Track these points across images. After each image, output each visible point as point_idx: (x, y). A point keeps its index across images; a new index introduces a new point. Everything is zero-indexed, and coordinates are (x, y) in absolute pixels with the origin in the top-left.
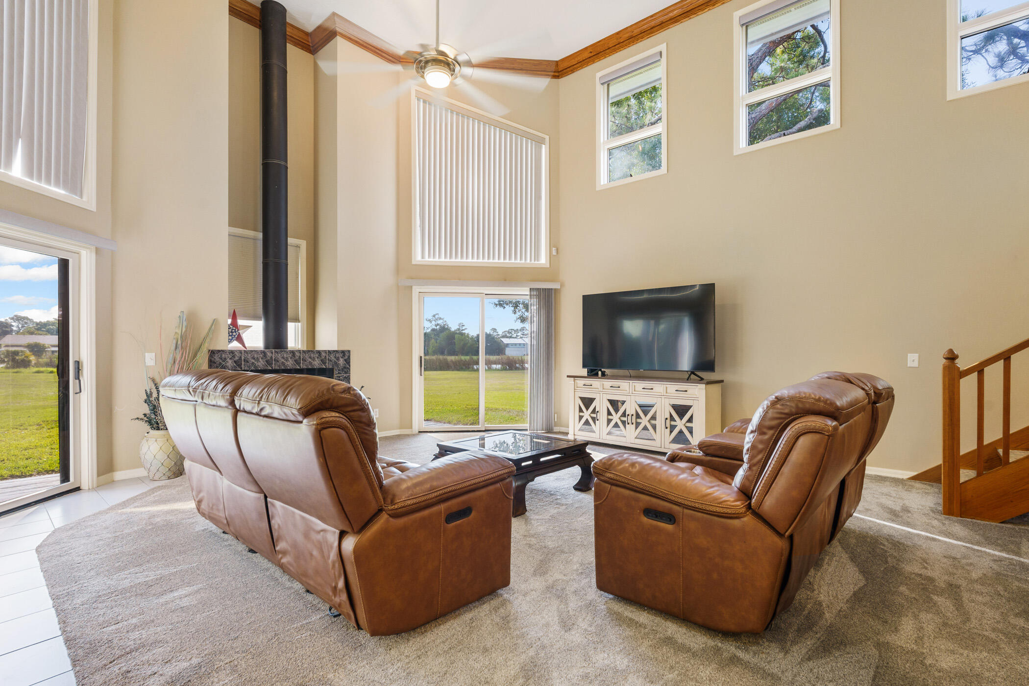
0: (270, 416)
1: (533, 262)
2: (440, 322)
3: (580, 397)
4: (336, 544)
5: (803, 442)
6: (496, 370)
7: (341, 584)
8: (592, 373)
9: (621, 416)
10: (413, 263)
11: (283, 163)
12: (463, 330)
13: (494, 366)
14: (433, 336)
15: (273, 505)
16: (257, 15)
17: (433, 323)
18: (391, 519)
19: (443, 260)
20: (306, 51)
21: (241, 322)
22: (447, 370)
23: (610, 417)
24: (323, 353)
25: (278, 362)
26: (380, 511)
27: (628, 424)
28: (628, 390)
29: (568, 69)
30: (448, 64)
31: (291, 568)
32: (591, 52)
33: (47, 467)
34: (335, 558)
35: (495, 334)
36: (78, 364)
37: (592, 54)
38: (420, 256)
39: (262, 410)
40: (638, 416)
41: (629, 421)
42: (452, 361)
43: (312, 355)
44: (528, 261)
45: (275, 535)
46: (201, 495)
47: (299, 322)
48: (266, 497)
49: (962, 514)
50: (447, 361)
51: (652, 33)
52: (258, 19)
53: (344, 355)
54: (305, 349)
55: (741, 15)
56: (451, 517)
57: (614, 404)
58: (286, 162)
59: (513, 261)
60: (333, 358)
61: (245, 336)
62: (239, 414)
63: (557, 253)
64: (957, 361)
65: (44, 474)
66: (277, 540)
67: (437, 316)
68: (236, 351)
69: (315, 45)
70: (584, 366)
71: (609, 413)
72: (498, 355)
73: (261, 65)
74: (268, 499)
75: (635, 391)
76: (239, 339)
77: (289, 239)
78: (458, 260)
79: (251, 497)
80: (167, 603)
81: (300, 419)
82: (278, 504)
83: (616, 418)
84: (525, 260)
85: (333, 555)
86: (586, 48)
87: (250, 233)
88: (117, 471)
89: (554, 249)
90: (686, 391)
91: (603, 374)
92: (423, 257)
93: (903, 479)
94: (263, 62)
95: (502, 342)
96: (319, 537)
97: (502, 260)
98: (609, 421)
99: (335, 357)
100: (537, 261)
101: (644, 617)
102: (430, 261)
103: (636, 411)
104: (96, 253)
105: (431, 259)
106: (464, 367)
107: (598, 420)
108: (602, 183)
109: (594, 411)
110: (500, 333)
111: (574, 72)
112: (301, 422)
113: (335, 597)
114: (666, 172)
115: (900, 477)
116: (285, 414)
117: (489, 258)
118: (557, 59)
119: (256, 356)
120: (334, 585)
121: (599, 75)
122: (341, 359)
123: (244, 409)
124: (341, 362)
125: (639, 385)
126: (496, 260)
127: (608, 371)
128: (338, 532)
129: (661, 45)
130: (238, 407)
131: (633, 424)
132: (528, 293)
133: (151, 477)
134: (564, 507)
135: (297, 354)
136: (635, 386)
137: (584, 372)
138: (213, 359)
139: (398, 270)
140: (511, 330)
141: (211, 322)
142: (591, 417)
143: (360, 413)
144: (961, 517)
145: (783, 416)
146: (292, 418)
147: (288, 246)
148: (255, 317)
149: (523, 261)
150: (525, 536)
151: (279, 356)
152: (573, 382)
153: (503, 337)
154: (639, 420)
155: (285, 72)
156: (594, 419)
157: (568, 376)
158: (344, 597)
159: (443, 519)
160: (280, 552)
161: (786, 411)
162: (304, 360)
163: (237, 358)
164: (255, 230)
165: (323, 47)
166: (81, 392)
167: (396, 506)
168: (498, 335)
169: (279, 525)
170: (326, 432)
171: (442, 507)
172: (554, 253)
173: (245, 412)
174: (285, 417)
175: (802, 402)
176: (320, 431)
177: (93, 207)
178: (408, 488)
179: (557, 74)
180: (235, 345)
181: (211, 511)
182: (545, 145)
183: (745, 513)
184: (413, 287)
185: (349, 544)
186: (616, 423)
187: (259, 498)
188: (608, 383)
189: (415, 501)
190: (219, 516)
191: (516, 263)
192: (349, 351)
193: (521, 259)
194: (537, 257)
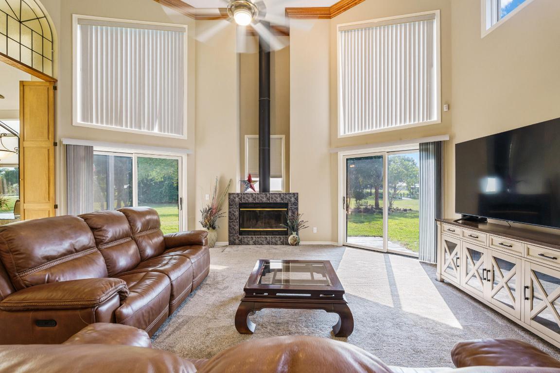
1: (425, 121)
3: (445, 241)
10: (338, 137)
11: (265, 99)
19: (358, 132)
27: (485, 279)
28: (485, 242)
36: (181, 198)
38: (343, 132)
41: (486, 277)
47: (281, 178)
53: (294, 196)
57: (474, 254)
60: (288, 197)
63: (449, 109)
70: (457, 211)
75: (492, 244)
76: (251, 187)
83: (474, 269)
84: (419, 120)
87: (253, 136)
89: (445, 106)
97: (398, 125)
100: (429, 119)
102: (349, 135)
103: (493, 268)
104: (188, 156)
105: (350, 133)
107: (459, 266)
108: (487, 29)
124: (293, 199)
125: (497, 240)
131: (489, 281)
132: (418, 148)
136: (492, 239)
138: (230, 198)
139: (330, 143)
141: (230, 180)
142: (453, 262)
148: (257, 177)
149: (416, 122)
152: (440, 225)
154: (496, 279)
156: (456, 265)
163: (239, 198)
166: (182, 210)
172: (445, 109)
177: (186, 138)
182: (436, 18)
184: (339, 153)
188: (467, 232)
191: (411, 125)
192: (297, 194)
193: (414, 120)
194: (429, 115)
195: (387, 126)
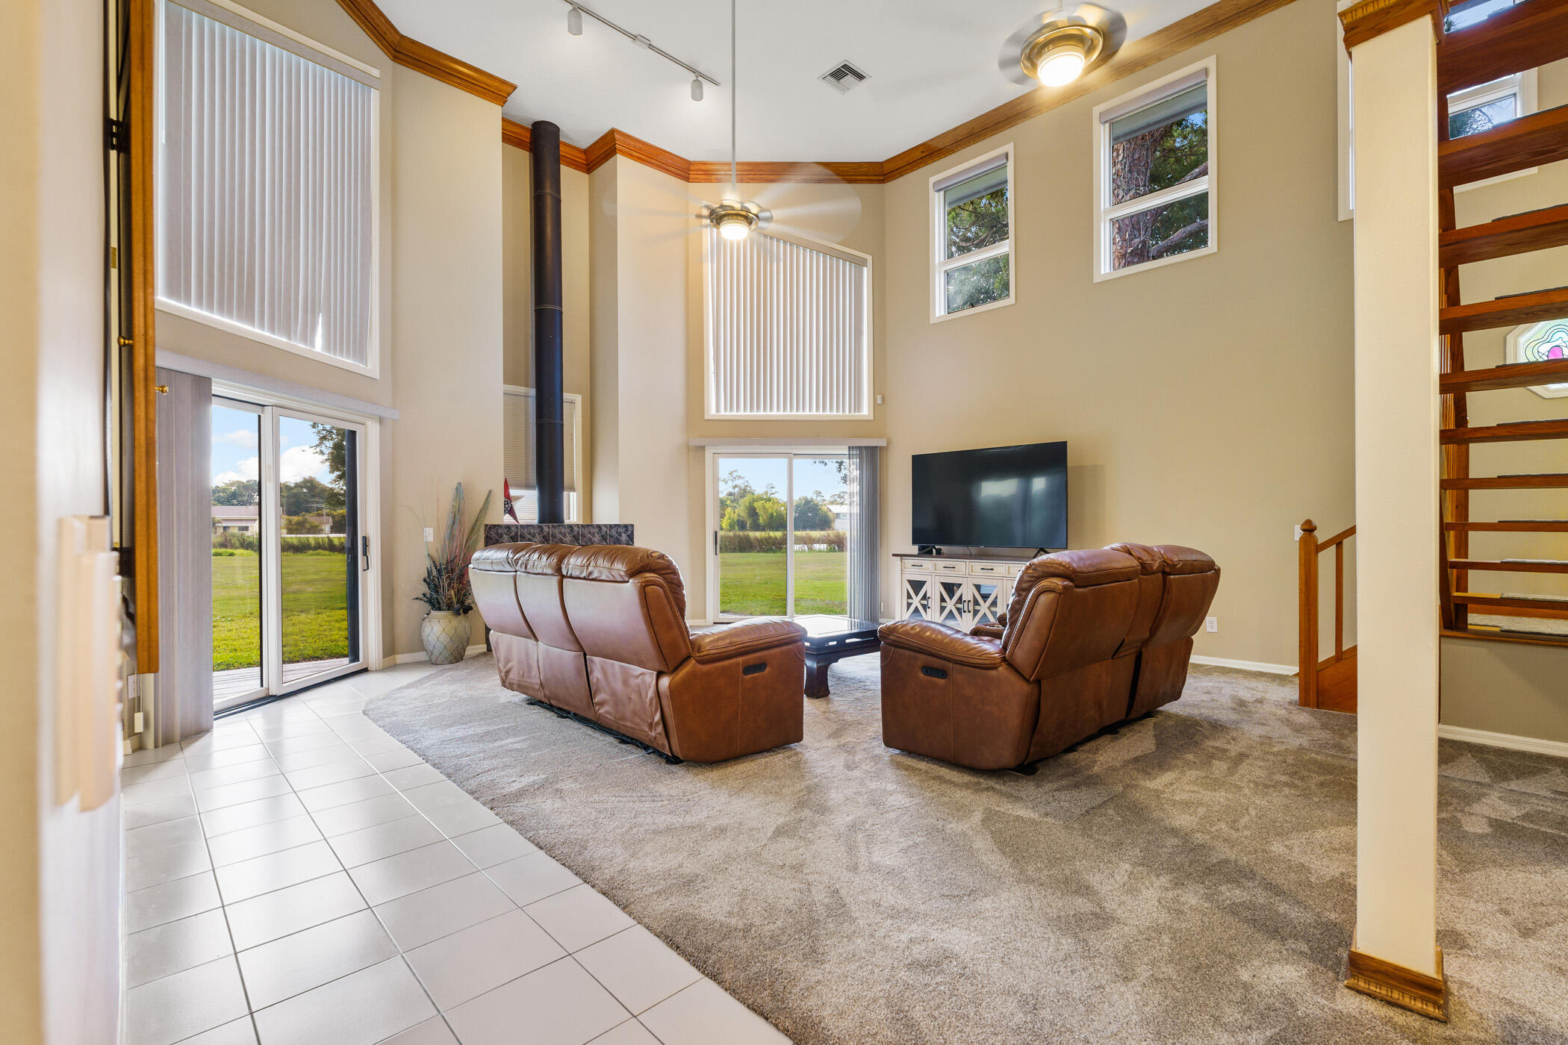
0: (598, 579)
1: (853, 413)
2: (739, 482)
3: (908, 580)
4: (654, 682)
5: (1044, 599)
6: (820, 551)
7: (657, 717)
8: (925, 550)
9: (957, 603)
10: (707, 417)
11: (558, 308)
12: (773, 494)
13: (817, 546)
14: (728, 502)
15: (592, 661)
16: (526, 137)
17: (730, 483)
18: (698, 665)
19: (743, 413)
20: (580, 170)
21: (513, 492)
22: (750, 552)
23: (944, 604)
24: (603, 528)
25: (555, 537)
26: (689, 657)
27: (965, 612)
28: (964, 570)
29: (896, 172)
30: (746, 218)
31: (609, 716)
32: (923, 152)
33: (311, 653)
34: (653, 695)
35: (819, 498)
36: (365, 539)
37: (924, 154)
38: (715, 408)
39: (590, 573)
40: (976, 603)
41: (966, 609)
42: (756, 538)
43: (592, 530)
44: (847, 412)
45: (593, 689)
46: (510, 665)
47: (574, 491)
48: (585, 655)
49: (1318, 705)
50: (750, 539)
51: (994, 130)
52: (528, 141)
53: (627, 530)
54: (581, 523)
55: (1101, 110)
56: (749, 669)
57: (950, 588)
58: (561, 306)
59: (828, 413)
60: (615, 533)
61: (517, 506)
62: (565, 580)
63: (883, 402)
64: (1315, 532)
65: (309, 660)
66: (595, 694)
67: (734, 474)
68: (512, 525)
69: (591, 163)
70: (914, 542)
71: (943, 600)
72: (822, 530)
73: (533, 195)
74: (587, 657)
75: (972, 571)
76: (511, 511)
77: (564, 394)
78: (761, 414)
79: (568, 657)
80: (502, 746)
81: (627, 579)
82: (597, 659)
83: (950, 604)
84: (843, 411)
85: (651, 693)
86: (917, 147)
87: (522, 390)
88: (398, 654)
89: (879, 396)
90: (992, 569)
91: (939, 552)
92: (718, 410)
93: (1288, 676)
94: (535, 193)
95: (830, 510)
96: (638, 681)
97: (814, 412)
98: (943, 609)
99: (617, 533)
100: (858, 412)
101: (923, 765)
102: (727, 416)
103: (974, 597)
104: (380, 423)
105: (728, 413)
106: (774, 548)
107: (929, 608)
108: (937, 315)
109: (925, 597)
110: (827, 498)
111: (902, 175)
112: (628, 582)
113: (651, 731)
114: (1013, 302)
115: (1285, 673)
116: (613, 576)
117: (798, 410)
118: (881, 161)
119: (532, 531)
120: (650, 721)
121: (933, 180)
122: (623, 535)
123: (571, 574)
124: (624, 538)
125: (977, 565)
126: (807, 412)
127: (944, 549)
128: (655, 673)
129: (1007, 146)
130: (565, 573)
131: (969, 612)
132: (846, 452)
133: (433, 660)
134: (871, 692)
135: (576, 529)
136: (972, 566)
137: (915, 549)
138: (489, 535)
139: (690, 425)
140: (843, 493)
141: (487, 492)
142: (922, 605)
143: (671, 576)
144: (1318, 708)
145: (1033, 579)
146: (619, 579)
147: (564, 403)
148: (528, 486)
149: (841, 413)
150: (825, 712)
151: (557, 531)
152: (900, 562)
153: (832, 503)
154: (977, 608)
155: (558, 202)
156: (925, 607)
157: (894, 555)
158: (660, 728)
159: (741, 671)
160: (597, 704)
161: (1036, 575)
162: (583, 536)
163: (513, 534)
164: (526, 386)
165: (601, 165)
166: (368, 569)
167: (702, 654)
168: (825, 500)
169: (597, 679)
170: (648, 589)
171: (740, 659)
172: (879, 401)
173: (571, 577)
174: (612, 579)
175: (1047, 567)
176: (644, 587)
177: (377, 375)
178: (711, 642)
179: (882, 178)
180: (508, 519)
181: (522, 679)
182: (866, 266)
183: (1000, 663)
184: (707, 447)
185: (665, 682)
186: (951, 611)
187: (579, 655)
188: (941, 563)
189: (717, 651)
190: (531, 683)
191: (832, 416)
192: (632, 525)
193: (838, 410)
194: (858, 407)
195: (810, 411)
